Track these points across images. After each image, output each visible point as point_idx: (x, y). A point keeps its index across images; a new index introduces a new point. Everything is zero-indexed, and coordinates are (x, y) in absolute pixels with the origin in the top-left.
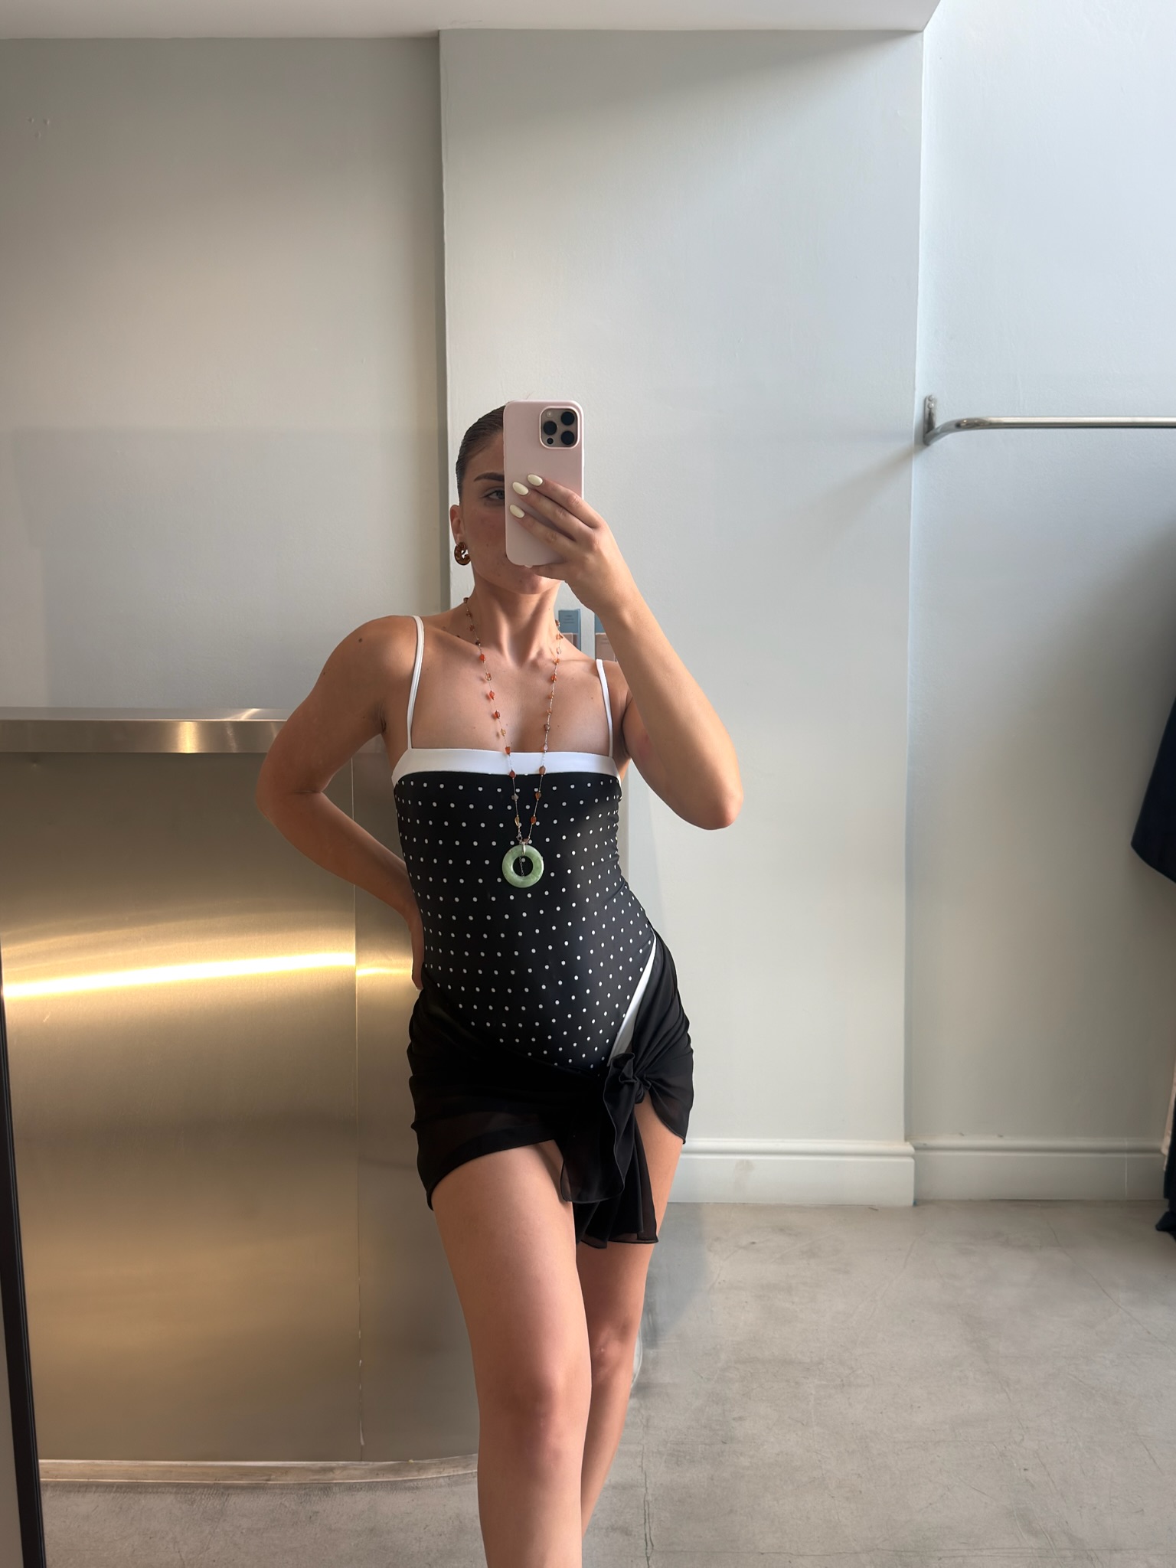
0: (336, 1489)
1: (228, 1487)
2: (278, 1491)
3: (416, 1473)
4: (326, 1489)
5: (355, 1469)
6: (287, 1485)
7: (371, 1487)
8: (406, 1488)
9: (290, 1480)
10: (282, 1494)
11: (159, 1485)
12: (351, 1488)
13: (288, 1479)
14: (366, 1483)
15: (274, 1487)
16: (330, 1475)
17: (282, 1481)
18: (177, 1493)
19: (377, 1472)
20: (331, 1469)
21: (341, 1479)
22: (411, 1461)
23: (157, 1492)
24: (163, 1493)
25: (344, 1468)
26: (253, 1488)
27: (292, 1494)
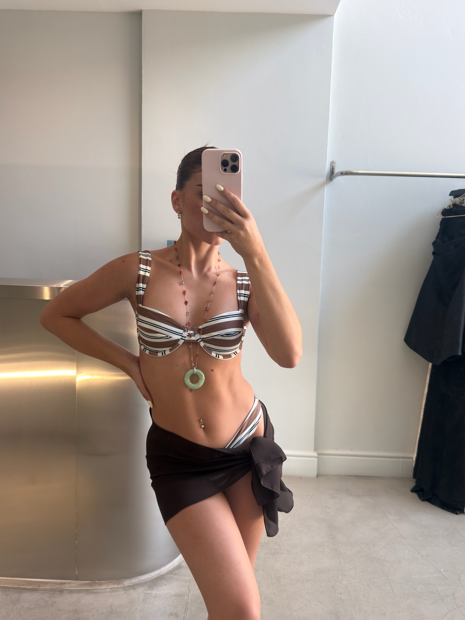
0: (65, 592)
1: (23, 589)
2: (42, 592)
3: (98, 586)
4: (61, 591)
5: (74, 584)
6: (46, 589)
7: (79, 591)
8: (93, 593)
9: (48, 587)
10: (44, 593)
12: (71, 592)
13: (47, 586)
14: (78, 589)
15: (41, 590)
16: (64, 586)
17: (45, 587)
18: (2, 591)
19: (82, 585)
20: (64, 583)
21: (68, 588)
22: (96, 581)
25: (70, 583)
26: (33, 590)
27: (47, 593)
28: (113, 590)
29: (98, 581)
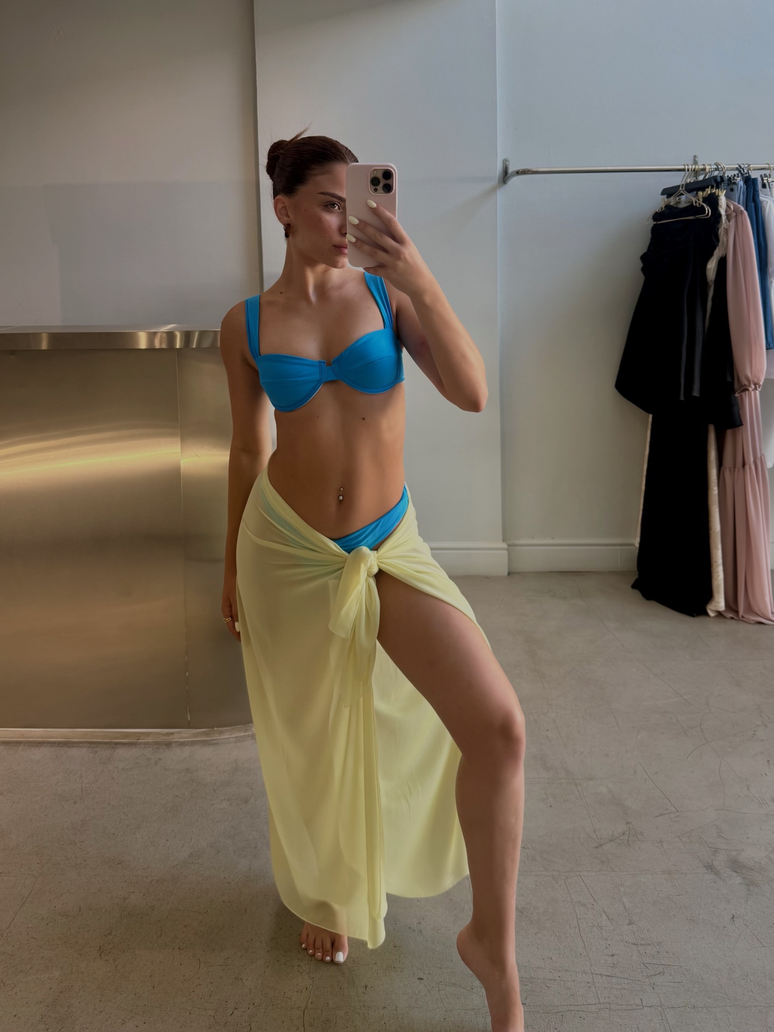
0: (173, 745)
1: (117, 744)
2: (143, 746)
3: (218, 735)
4: (168, 745)
5: (185, 733)
6: (148, 742)
7: (193, 743)
8: (211, 744)
9: (150, 740)
10: (145, 747)
11: (80, 743)
12: (182, 744)
14: (191, 741)
15: (141, 743)
16: (172, 737)
17: (146, 740)
18: (89, 747)
19: (197, 735)
20: (173, 734)
21: (177, 739)
22: (215, 729)
23: (79, 747)
24: (82, 747)
25: (180, 733)
26: (130, 744)
27: (150, 747)
28: (239, 740)
29: (217, 728)
